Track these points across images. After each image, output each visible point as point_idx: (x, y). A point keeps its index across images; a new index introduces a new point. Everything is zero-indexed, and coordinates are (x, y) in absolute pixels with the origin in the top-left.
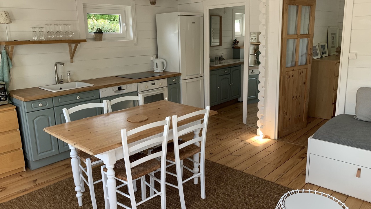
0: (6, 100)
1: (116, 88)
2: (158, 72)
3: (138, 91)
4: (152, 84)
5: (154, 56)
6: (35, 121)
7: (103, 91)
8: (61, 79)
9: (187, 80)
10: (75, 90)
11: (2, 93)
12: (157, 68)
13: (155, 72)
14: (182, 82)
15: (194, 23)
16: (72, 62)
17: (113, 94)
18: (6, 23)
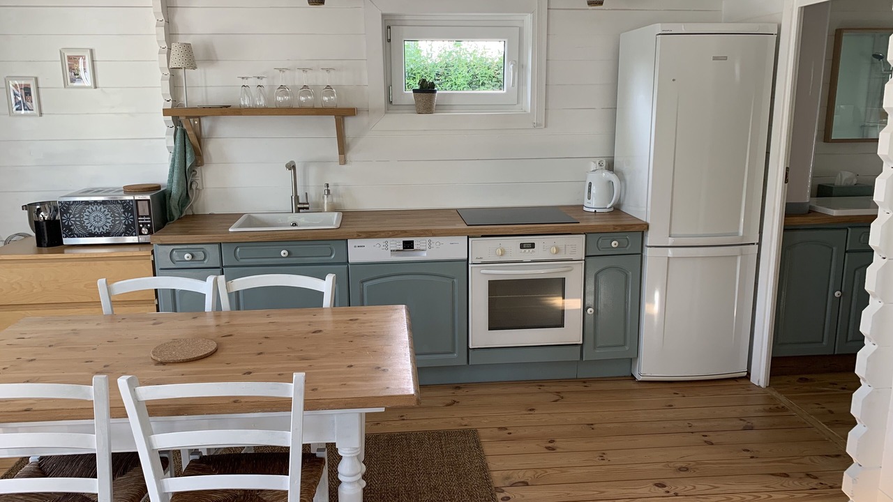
0: (150, 234)
1: (398, 243)
2: (591, 210)
3: (471, 261)
4: (522, 246)
5: (599, 162)
7: (355, 247)
8: (305, 201)
9: (670, 249)
10: (277, 232)
11: (144, 218)
12: (589, 198)
13: (585, 209)
14: (648, 252)
15: (725, 59)
16: (344, 162)
17: (387, 257)
18: (185, 68)
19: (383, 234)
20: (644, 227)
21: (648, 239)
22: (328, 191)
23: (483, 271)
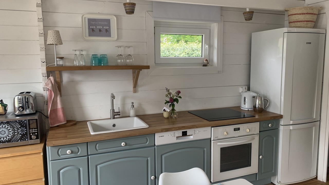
0: (37, 138)
1: (179, 133)
2: (246, 109)
3: (212, 139)
4: (235, 130)
5: (244, 87)
6: (61, 171)
7: (159, 137)
8: (118, 111)
9: (291, 126)
10: (119, 133)
11: (34, 130)
12: (245, 104)
13: (241, 108)
15: (310, 43)
16: (135, 91)
17: (174, 140)
18: (56, 45)
19: (173, 129)
20: (281, 117)
21: (282, 122)
23: (218, 144)
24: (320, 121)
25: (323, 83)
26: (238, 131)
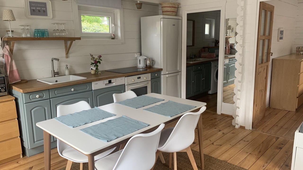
0: (5, 91)
1: (107, 81)
2: (141, 67)
3: (126, 84)
4: (138, 78)
5: (138, 54)
6: (32, 111)
7: (95, 84)
8: (57, 71)
9: (167, 75)
11: (2, 85)
12: (140, 64)
13: (138, 67)
14: (162, 76)
15: (174, 25)
16: (67, 57)
17: (104, 86)
18: (10, 21)
19: (103, 79)
20: (162, 69)
21: (162, 73)
22: (67, 67)
23: (129, 87)
24: (181, 71)
25: (181, 49)
26: (140, 79)
